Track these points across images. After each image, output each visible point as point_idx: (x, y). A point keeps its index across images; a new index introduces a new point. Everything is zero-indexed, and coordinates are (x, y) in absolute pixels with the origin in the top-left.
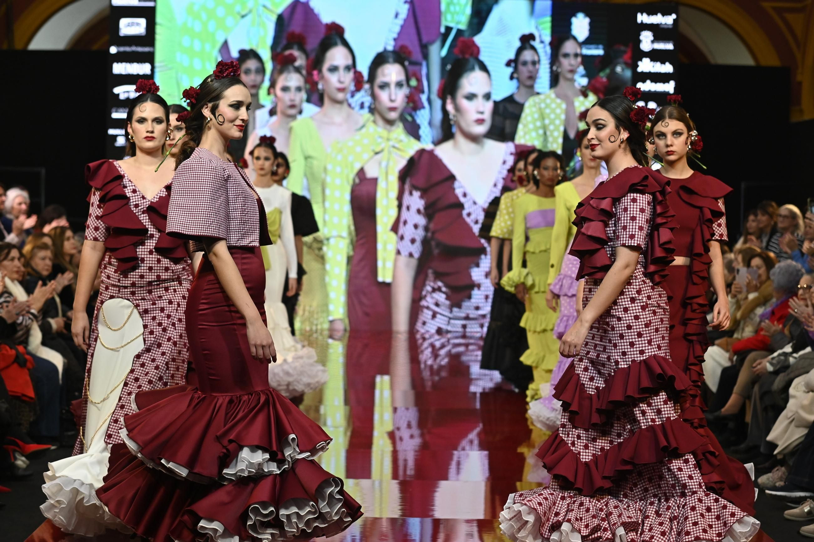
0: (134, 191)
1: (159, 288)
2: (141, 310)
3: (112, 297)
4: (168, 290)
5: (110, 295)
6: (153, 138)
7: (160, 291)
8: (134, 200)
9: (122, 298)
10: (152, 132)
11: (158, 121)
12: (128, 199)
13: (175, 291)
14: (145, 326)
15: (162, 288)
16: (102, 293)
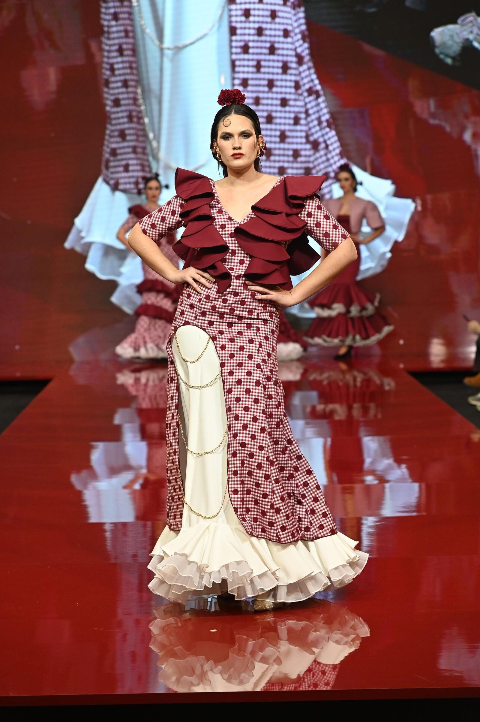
0: (220, 212)
1: (241, 324)
2: (218, 346)
3: (187, 323)
4: (251, 327)
5: (186, 321)
6: (242, 154)
7: (241, 327)
8: (219, 221)
9: (197, 326)
10: (240, 148)
11: (245, 135)
12: (214, 219)
13: (258, 329)
14: (222, 365)
15: (244, 324)
16: (176, 318)
